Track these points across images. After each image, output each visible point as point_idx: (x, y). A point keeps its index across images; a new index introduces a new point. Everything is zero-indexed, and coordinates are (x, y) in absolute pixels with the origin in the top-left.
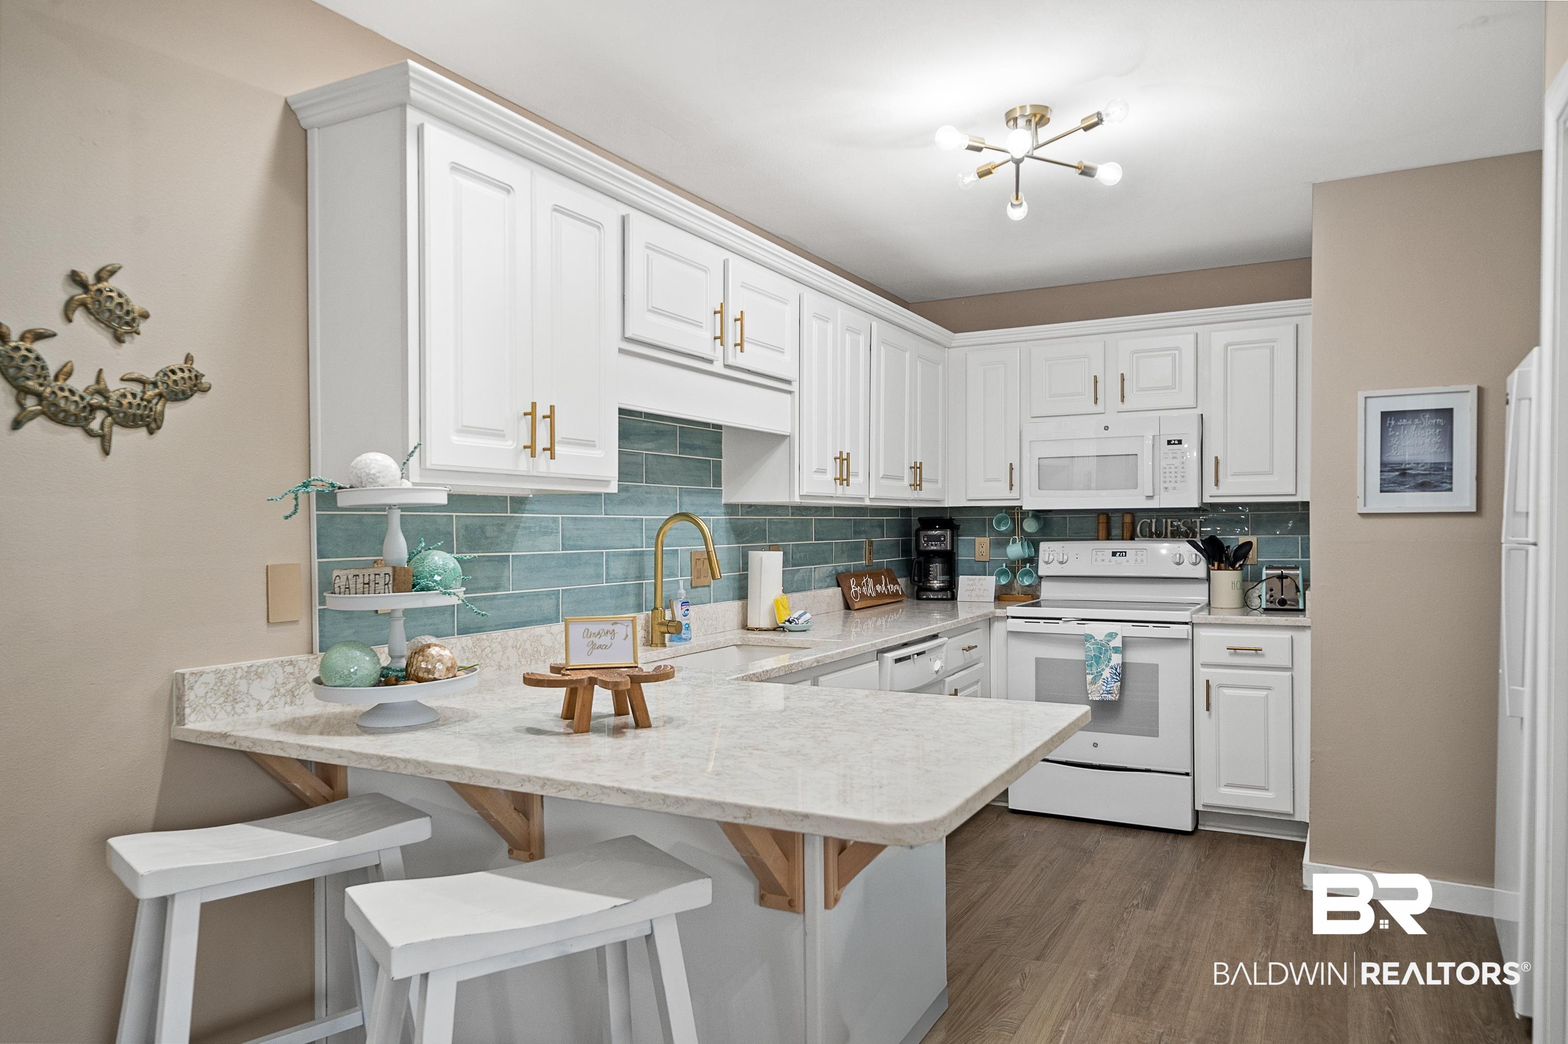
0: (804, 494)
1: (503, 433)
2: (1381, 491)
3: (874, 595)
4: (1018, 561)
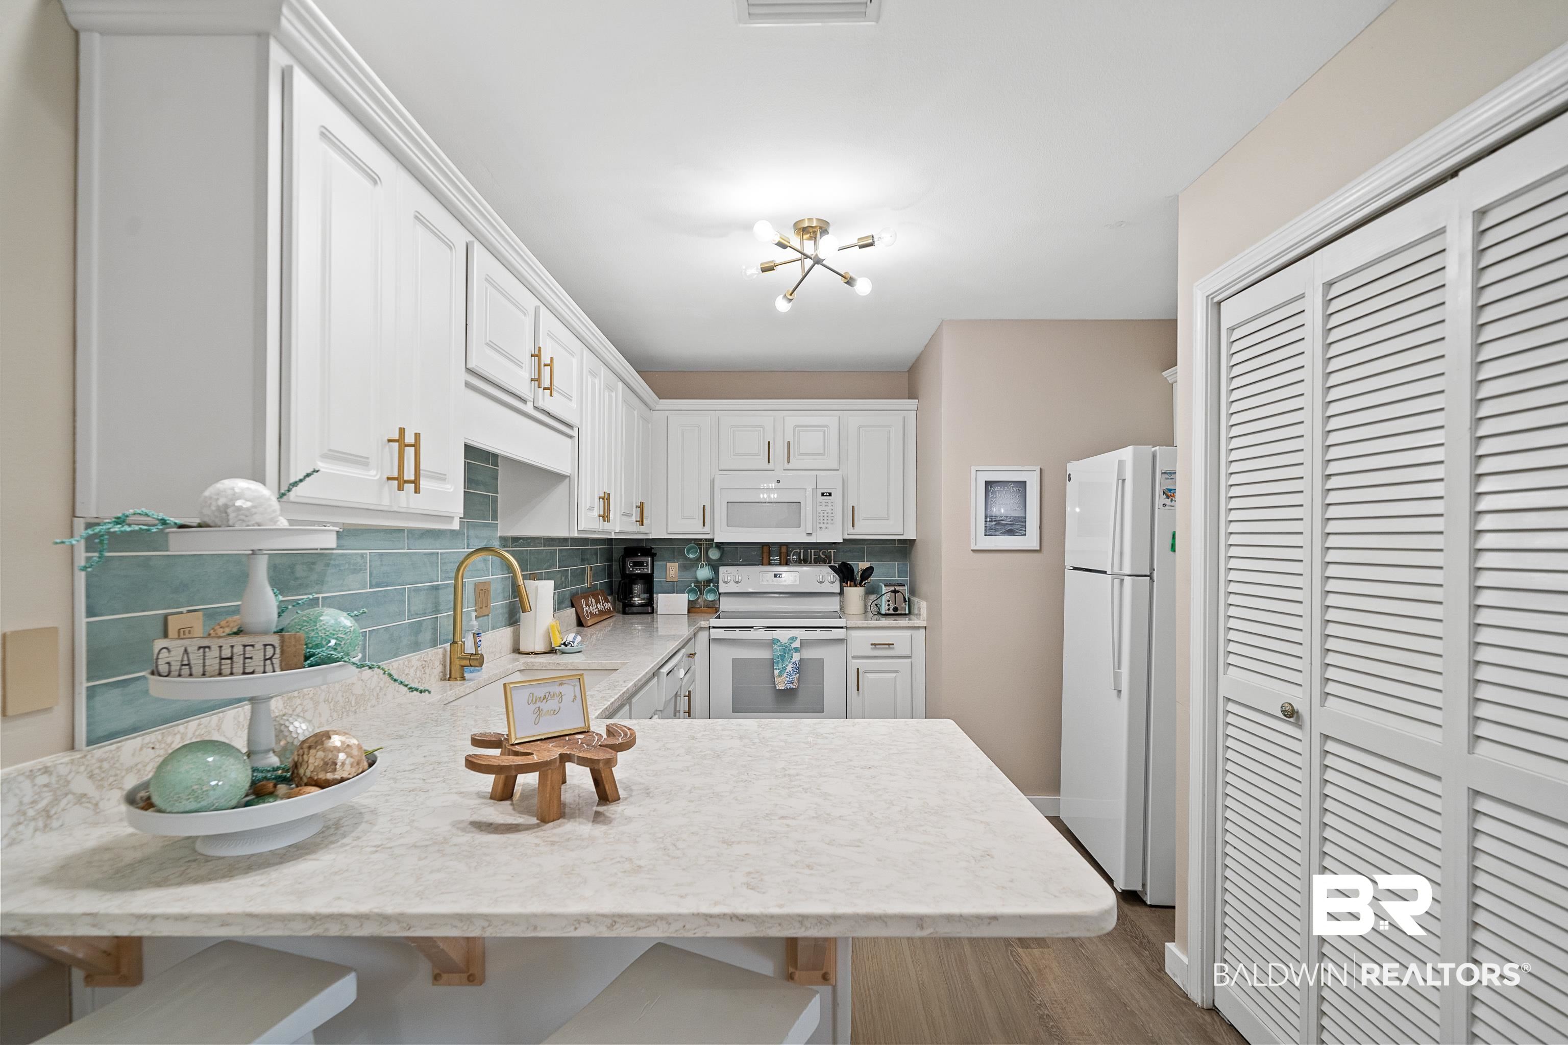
0: (582, 529)
1: (367, 460)
2: (985, 535)
3: (597, 613)
4: (704, 582)
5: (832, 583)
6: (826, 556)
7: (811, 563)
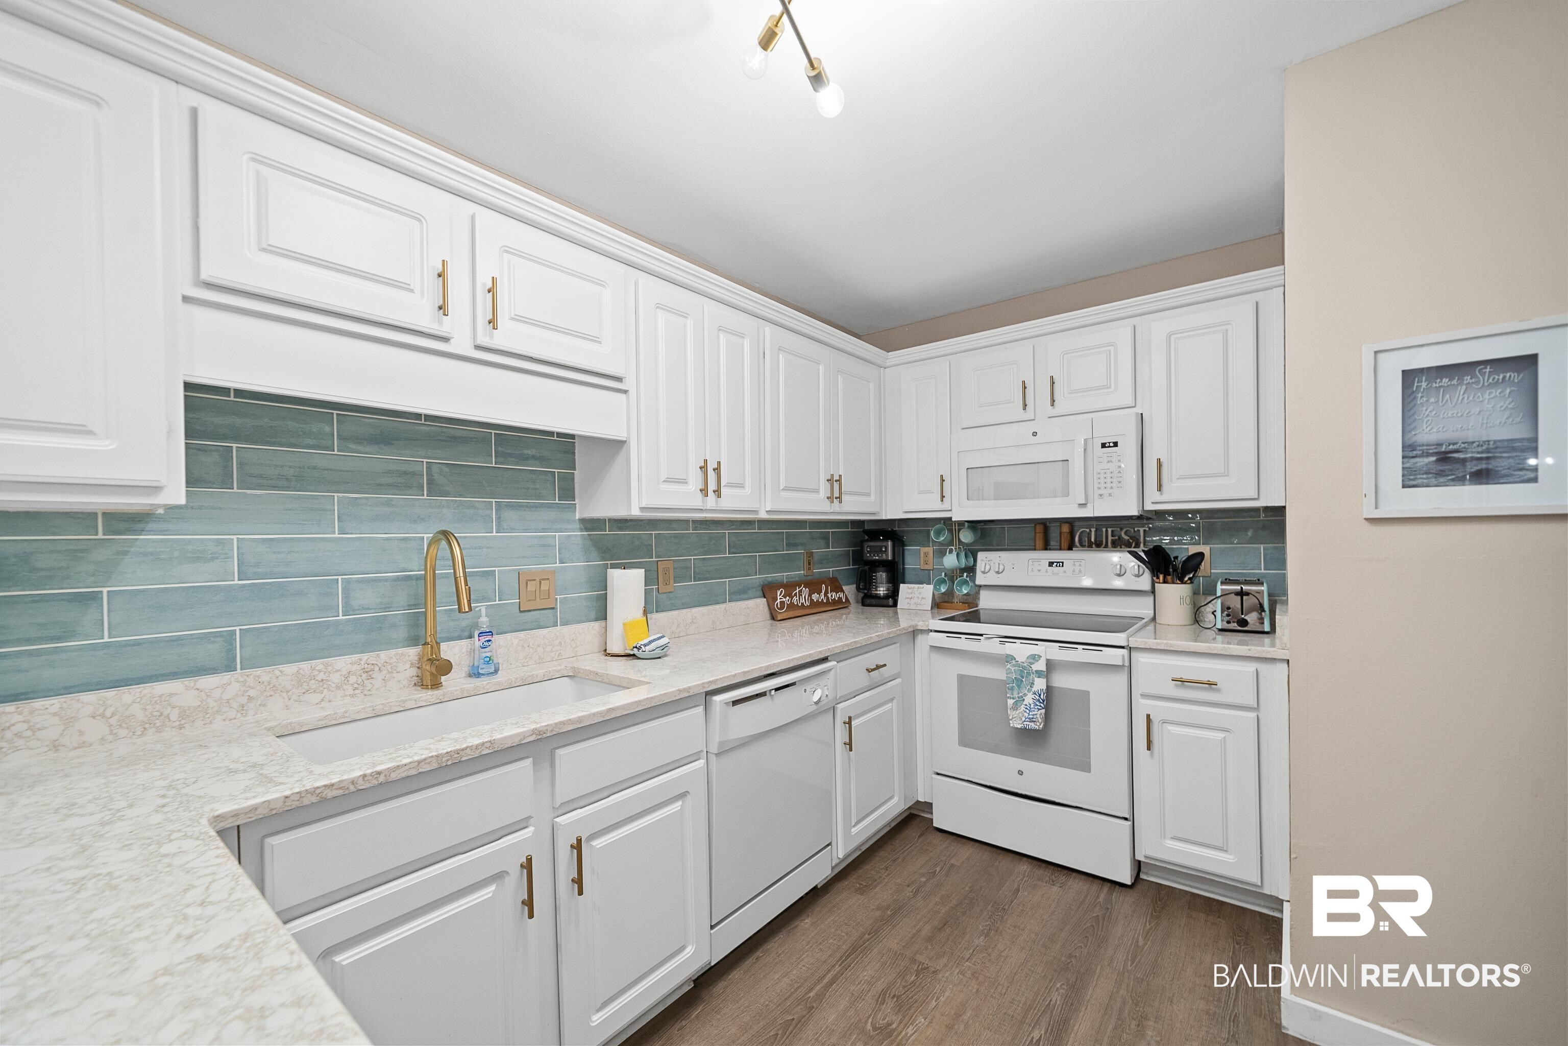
0: (643, 506)
2: (1404, 487)
3: (808, 603)
4: (955, 571)
5: (1138, 576)
6: (1131, 538)
7: (1106, 546)
